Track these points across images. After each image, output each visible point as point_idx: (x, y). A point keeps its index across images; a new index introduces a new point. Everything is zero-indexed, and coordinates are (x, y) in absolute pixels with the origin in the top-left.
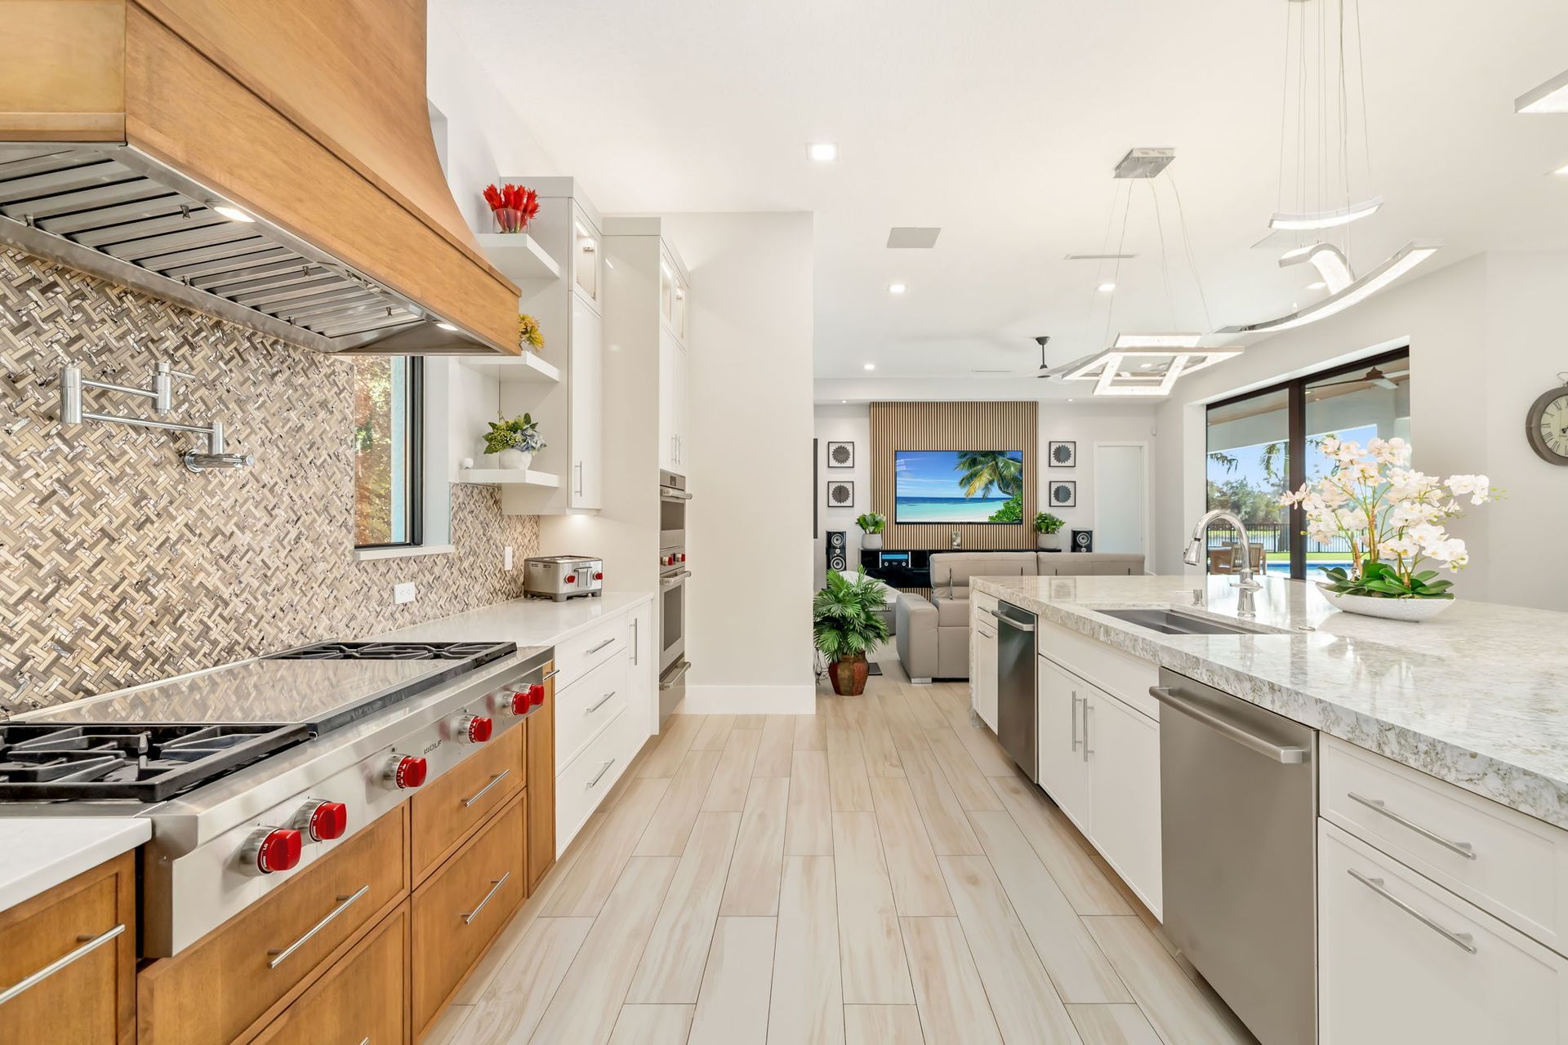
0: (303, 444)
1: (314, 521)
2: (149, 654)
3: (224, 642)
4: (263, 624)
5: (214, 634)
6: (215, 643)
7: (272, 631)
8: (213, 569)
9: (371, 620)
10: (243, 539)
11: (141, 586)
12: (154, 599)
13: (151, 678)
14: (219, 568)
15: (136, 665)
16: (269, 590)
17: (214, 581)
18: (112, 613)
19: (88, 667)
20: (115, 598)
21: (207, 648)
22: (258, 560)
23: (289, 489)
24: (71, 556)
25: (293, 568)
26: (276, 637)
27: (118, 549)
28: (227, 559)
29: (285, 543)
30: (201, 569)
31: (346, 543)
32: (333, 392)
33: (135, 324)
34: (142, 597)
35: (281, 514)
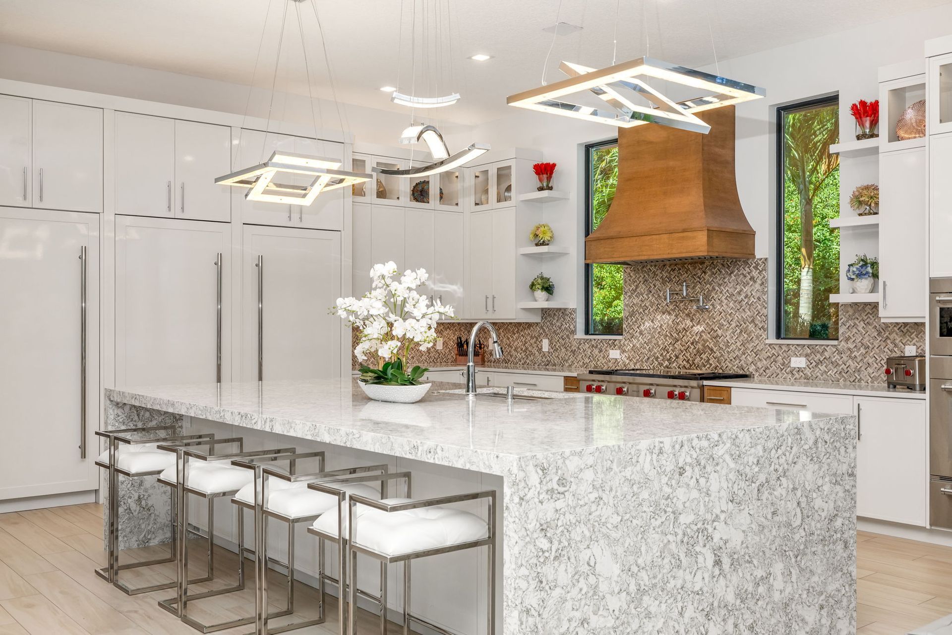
0: (742, 297)
1: (748, 326)
2: (693, 363)
3: (713, 365)
4: (727, 362)
5: (711, 362)
6: (711, 365)
7: (730, 366)
8: (711, 341)
9: (778, 371)
10: (720, 332)
11: (692, 344)
12: (695, 348)
13: (694, 369)
14: (713, 341)
15: (691, 366)
16: (729, 350)
17: (711, 345)
18: (686, 350)
19: (681, 362)
20: (687, 346)
21: (708, 366)
22: (725, 340)
23: (737, 314)
24: (678, 334)
25: (739, 344)
26: (732, 368)
27: (688, 333)
28: (715, 338)
29: (735, 334)
30: (708, 341)
31: (763, 336)
32: (757, 273)
33: (690, 271)
34: (693, 347)
35: (734, 325)
